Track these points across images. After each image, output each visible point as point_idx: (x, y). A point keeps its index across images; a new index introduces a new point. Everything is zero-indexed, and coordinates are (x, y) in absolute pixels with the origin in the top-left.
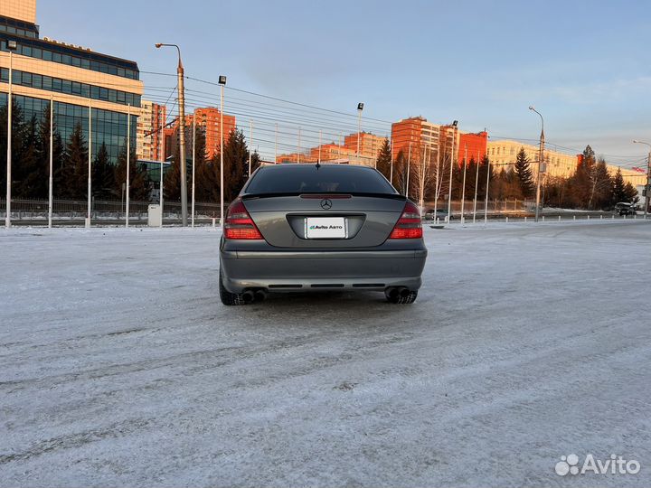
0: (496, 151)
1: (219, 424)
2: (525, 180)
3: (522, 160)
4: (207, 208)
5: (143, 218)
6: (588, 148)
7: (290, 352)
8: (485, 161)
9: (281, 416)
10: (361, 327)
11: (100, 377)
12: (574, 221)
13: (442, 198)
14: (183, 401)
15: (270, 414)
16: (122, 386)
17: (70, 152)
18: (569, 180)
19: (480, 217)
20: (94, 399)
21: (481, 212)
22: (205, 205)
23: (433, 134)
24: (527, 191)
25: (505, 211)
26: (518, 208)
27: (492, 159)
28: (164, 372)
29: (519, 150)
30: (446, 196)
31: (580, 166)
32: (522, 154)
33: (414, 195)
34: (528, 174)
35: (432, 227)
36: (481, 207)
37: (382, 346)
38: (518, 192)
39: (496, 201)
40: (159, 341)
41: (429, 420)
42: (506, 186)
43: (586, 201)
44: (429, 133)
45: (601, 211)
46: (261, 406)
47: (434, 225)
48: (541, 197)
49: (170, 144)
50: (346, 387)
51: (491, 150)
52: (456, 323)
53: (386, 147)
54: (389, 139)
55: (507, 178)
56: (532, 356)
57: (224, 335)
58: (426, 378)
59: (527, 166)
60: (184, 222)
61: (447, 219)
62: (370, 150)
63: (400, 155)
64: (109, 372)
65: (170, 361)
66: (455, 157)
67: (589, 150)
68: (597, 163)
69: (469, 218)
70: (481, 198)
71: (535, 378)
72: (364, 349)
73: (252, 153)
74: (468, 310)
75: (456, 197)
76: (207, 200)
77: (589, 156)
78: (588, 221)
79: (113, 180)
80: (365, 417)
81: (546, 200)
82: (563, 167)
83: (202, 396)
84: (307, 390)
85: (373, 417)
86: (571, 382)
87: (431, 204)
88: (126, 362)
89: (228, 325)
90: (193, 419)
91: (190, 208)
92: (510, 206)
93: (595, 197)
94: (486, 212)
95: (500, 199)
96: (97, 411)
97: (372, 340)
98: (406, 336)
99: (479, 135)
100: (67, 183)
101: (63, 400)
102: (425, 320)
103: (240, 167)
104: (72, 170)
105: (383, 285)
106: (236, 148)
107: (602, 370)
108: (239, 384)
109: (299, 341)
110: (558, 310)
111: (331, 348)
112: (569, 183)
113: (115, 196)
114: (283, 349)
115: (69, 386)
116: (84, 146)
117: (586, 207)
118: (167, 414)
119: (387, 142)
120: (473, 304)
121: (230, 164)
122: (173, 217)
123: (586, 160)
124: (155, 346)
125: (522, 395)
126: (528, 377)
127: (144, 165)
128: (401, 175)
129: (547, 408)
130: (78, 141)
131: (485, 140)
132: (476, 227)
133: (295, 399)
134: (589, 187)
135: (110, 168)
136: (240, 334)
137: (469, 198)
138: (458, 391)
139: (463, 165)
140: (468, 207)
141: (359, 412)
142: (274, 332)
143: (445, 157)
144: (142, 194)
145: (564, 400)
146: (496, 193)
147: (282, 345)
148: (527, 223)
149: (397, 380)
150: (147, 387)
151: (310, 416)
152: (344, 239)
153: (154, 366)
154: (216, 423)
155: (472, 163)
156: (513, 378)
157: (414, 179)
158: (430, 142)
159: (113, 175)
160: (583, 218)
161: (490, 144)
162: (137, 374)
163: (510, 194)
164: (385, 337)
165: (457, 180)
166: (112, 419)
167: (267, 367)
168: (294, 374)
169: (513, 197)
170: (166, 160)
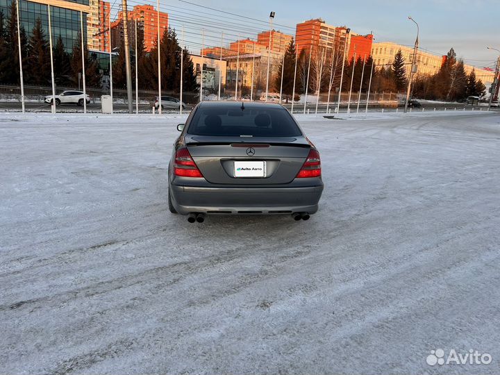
0: (379, 51)
1: (181, 344)
2: (400, 76)
3: (399, 60)
4: (147, 95)
5: (96, 102)
6: (452, 50)
7: (224, 267)
8: (370, 60)
9: (222, 336)
10: (273, 239)
11: (93, 295)
12: (435, 112)
13: (333, 89)
14: (154, 320)
15: (214, 334)
16: (110, 305)
17: (33, 44)
18: (434, 77)
19: (363, 107)
20: (92, 319)
21: (364, 101)
22: (146, 92)
23: (330, 35)
24: (400, 85)
25: (382, 102)
26: (392, 99)
27: (375, 57)
28: (137, 290)
29: (397, 52)
30: (337, 89)
31: (444, 66)
32: (399, 55)
33: (312, 86)
34: (403, 71)
35: (325, 117)
36: (364, 98)
37: (289, 261)
38: (394, 86)
39: (376, 93)
40: (129, 256)
41: (322, 339)
42: (384, 81)
43: (445, 94)
44: (326, 33)
45: (455, 103)
46: (208, 326)
47: (327, 115)
48: (411, 90)
49: (115, 36)
50: (265, 305)
51: (375, 51)
52: (341, 234)
53: (292, 46)
54: (294, 40)
55: (385, 74)
56: (394, 271)
57: (175, 248)
58: (320, 295)
59: (402, 65)
60: (130, 106)
61: (337, 110)
62: (278, 46)
63: (303, 52)
64: (98, 289)
65: (139, 278)
66: (346, 55)
67: (452, 51)
68: (457, 62)
69: (353, 107)
70: (364, 91)
71: (394, 295)
72: (276, 264)
73: (183, 48)
74: (350, 219)
75: (345, 90)
76: (147, 88)
77: (452, 57)
78: (446, 112)
79: (70, 68)
80: (279, 336)
81: (414, 93)
82: (430, 66)
83: (166, 316)
84: (238, 308)
85: (285, 336)
86: (419, 299)
87: (325, 95)
88: (109, 279)
89: (177, 237)
90: (164, 340)
91: (134, 95)
92: (386, 98)
93: (452, 91)
94: (368, 102)
95: (379, 91)
96: (96, 332)
97: (281, 255)
98: (306, 250)
99: (366, 37)
100: (32, 70)
101: (71, 320)
102: (319, 231)
103: (173, 61)
104: (36, 59)
105: (290, 212)
106: (170, 43)
107: (441, 286)
108: (191, 304)
109: (230, 255)
110: (415, 222)
111: (252, 263)
112: (434, 80)
113: (73, 82)
114: (219, 264)
115: (73, 305)
116: (44, 39)
117: (444, 99)
118: (144, 335)
119: (292, 42)
120: (354, 213)
121: (165, 59)
122: (120, 101)
123: (449, 60)
124: (128, 261)
125: (385, 313)
126: (390, 294)
127: (94, 55)
128: (302, 70)
129: (401, 326)
130: (39, 35)
131: (371, 42)
132: (359, 118)
133: (231, 318)
134: (449, 82)
135: (67, 57)
136: (186, 247)
137: (355, 90)
138: (342, 309)
139: (352, 62)
140: (354, 98)
141: (275, 332)
142: (210, 245)
143: (339, 56)
144: (94, 81)
145: (413, 317)
146: (376, 87)
147: (218, 260)
148: (398, 113)
149: (299, 297)
150: (128, 307)
151: (242, 337)
152: (263, 178)
153: (129, 283)
154: (179, 343)
155: (359, 61)
156: (379, 294)
157: (313, 74)
158: (327, 41)
159: (70, 64)
160: (441, 110)
161: (374, 45)
162: (118, 292)
163: (387, 88)
164: (291, 251)
165: (347, 76)
166: (109, 340)
167: (209, 285)
168: (228, 292)
169: (388, 90)
170: (112, 51)
